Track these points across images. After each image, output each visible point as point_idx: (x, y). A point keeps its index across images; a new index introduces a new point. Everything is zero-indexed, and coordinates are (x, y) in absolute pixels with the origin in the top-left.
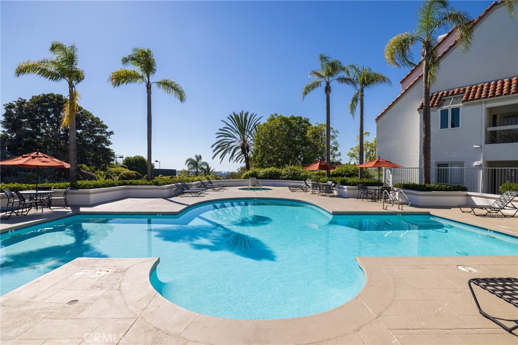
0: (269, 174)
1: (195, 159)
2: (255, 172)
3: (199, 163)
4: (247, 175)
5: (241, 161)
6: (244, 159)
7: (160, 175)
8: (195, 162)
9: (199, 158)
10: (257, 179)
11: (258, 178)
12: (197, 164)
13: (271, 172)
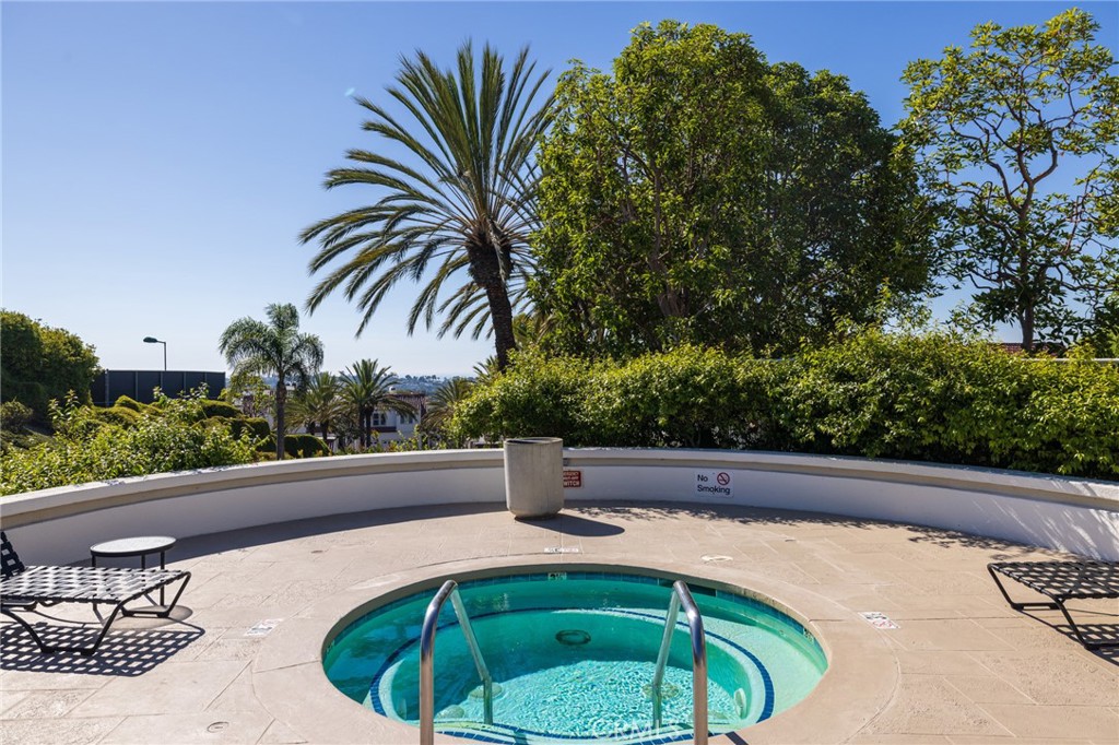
0: (672, 400)
1: (267, 322)
2: (552, 390)
3: (290, 342)
4: (486, 407)
5: (479, 327)
6: (489, 323)
7: (124, 398)
8: (271, 335)
9: (285, 318)
10: (567, 444)
11: (574, 433)
12: (277, 346)
13: (684, 380)
